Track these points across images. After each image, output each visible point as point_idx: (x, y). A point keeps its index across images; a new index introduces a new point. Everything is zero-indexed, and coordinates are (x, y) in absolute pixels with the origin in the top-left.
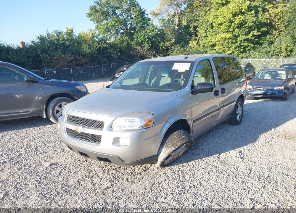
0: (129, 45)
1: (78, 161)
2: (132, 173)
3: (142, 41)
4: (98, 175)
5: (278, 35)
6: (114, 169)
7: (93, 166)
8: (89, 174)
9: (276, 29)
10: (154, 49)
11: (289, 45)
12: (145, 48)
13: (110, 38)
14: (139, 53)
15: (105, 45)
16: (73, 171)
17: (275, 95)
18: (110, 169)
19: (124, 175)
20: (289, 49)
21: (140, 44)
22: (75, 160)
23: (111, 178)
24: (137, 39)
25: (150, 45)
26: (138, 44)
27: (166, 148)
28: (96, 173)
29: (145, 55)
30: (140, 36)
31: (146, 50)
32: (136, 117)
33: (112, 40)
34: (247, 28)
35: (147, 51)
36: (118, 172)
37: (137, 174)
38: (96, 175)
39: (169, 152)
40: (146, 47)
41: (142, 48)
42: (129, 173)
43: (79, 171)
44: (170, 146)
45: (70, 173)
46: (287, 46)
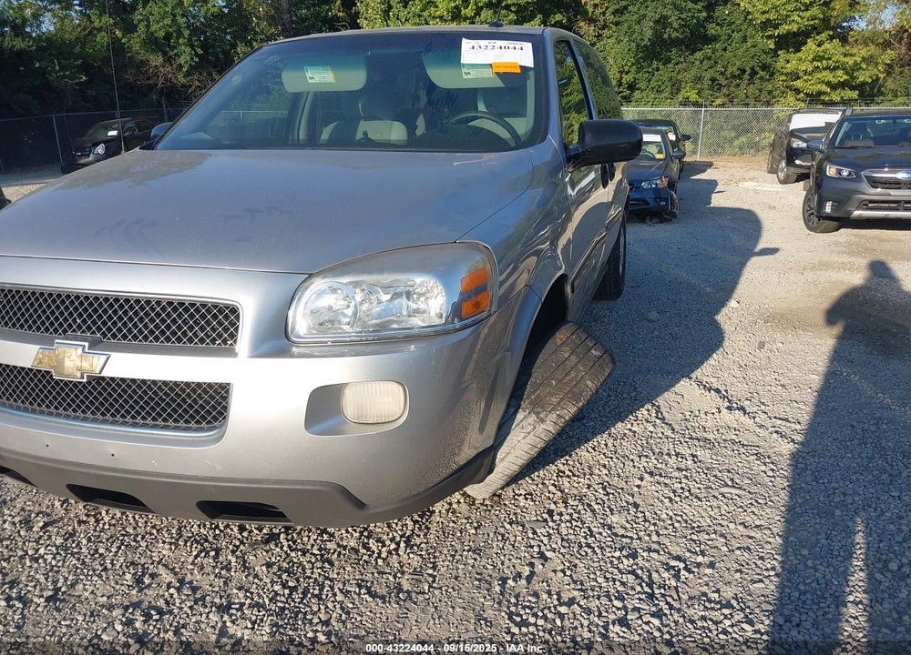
0: (117, 48)
1: (46, 525)
2: (366, 546)
3: (168, 37)
4: (195, 590)
5: (595, 39)
6: (267, 542)
7: (143, 544)
8: (141, 590)
9: (592, 21)
10: (215, 67)
11: (626, 68)
12: (182, 60)
13: (36, 16)
14: (161, 80)
15: (19, 44)
16: (37, 592)
17: (649, 204)
18: (242, 542)
19: (332, 564)
20: (627, 78)
21: (160, 45)
22: (27, 523)
23: (276, 594)
24: (148, 26)
25: (200, 51)
26: (153, 43)
27: (537, 414)
28: (181, 581)
29: (183, 86)
30: (157, 17)
31: (184, 70)
32: (421, 268)
33: (48, 25)
34: (513, 9)
35: (188, 74)
36: (293, 554)
37: (396, 550)
38: (186, 591)
39: (551, 429)
40: (185, 57)
41: (169, 60)
42: (356, 551)
43: (73, 586)
44: (554, 400)
45: (25, 605)
46: (621, 72)
